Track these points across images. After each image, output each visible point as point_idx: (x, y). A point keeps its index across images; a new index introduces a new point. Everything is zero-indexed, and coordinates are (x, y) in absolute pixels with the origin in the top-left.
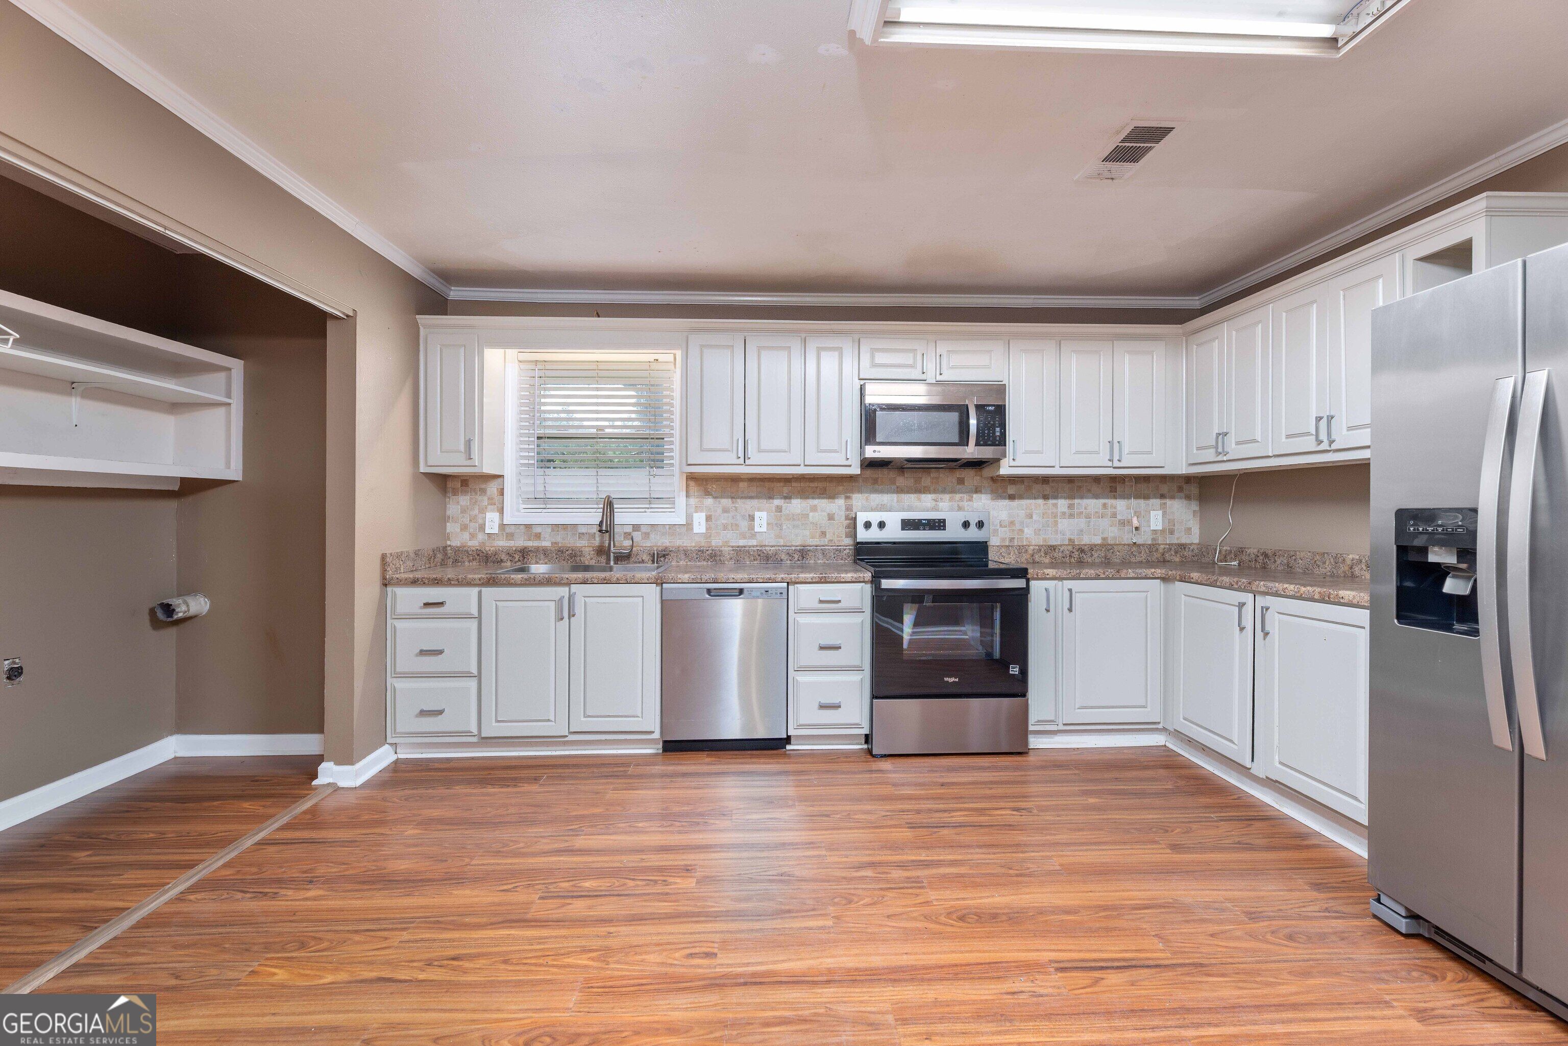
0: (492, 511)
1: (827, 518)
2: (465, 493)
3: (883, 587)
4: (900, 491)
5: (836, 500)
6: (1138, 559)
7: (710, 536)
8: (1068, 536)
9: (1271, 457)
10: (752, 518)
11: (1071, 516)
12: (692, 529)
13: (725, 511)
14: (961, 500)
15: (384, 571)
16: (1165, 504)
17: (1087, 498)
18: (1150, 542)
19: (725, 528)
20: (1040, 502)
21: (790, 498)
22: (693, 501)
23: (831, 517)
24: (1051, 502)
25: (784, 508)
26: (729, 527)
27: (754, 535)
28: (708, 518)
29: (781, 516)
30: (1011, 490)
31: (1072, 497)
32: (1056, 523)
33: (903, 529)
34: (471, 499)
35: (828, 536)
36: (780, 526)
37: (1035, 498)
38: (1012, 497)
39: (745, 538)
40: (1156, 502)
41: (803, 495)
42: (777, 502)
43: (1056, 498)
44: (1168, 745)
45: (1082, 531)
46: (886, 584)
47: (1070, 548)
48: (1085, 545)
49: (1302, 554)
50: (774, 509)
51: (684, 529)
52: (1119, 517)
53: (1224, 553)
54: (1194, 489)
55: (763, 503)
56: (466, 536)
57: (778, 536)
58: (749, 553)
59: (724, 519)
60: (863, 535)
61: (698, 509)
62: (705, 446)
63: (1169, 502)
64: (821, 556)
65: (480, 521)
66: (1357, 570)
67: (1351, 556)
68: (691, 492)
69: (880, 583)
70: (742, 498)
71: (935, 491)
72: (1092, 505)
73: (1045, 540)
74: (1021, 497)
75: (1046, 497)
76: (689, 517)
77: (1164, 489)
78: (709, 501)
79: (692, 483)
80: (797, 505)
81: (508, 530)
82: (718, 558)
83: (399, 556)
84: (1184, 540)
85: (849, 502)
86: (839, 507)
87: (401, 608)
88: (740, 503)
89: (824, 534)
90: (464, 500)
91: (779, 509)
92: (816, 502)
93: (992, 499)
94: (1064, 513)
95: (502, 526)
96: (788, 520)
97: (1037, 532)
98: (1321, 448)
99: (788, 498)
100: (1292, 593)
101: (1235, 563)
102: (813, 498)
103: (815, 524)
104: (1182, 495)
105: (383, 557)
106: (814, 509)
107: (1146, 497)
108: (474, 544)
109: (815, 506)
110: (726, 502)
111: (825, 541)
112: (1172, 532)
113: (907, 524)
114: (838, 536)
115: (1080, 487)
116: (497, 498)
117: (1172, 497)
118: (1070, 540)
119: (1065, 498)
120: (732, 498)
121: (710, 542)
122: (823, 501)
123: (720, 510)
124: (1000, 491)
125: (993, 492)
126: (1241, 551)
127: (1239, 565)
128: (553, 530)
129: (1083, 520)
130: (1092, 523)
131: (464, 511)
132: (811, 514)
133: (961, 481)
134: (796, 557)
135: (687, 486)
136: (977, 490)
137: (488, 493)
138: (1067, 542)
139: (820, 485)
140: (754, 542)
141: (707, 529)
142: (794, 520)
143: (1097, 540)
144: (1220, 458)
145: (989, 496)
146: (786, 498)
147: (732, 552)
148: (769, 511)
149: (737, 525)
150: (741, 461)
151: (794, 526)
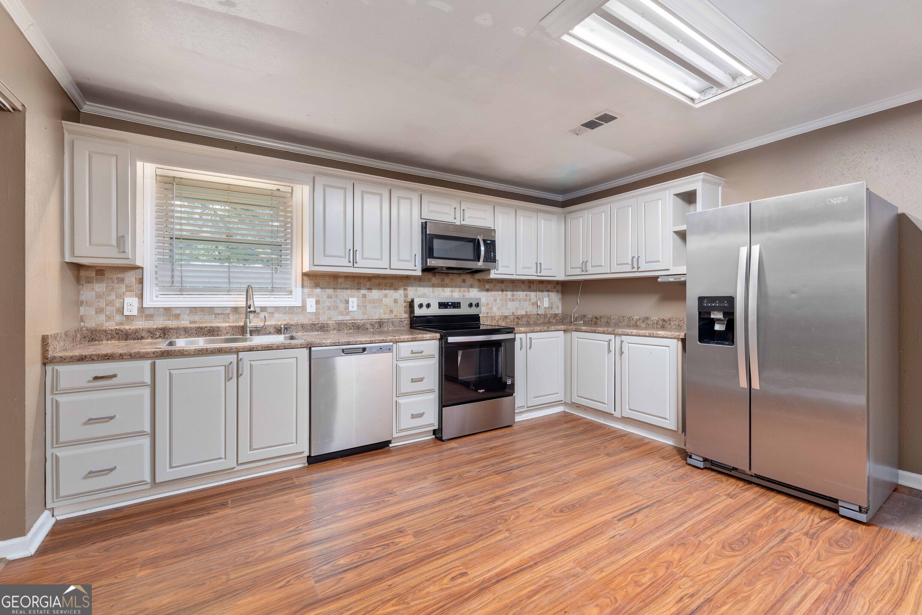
0: (131, 296)
1: (393, 302)
2: (102, 281)
3: (449, 341)
4: (434, 286)
5: (399, 291)
6: (540, 322)
7: (319, 314)
8: (512, 311)
9: (609, 273)
10: (347, 302)
11: (513, 300)
12: (306, 310)
13: (329, 297)
14: (464, 291)
15: (45, 351)
16: (549, 294)
17: (519, 291)
18: (544, 313)
19: (329, 308)
20: (500, 293)
21: (373, 289)
22: (306, 290)
23: (396, 301)
24: (505, 293)
25: (367, 296)
26: (332, 308)
27: (348, 313)
28: (317, 302)
29: (366, 301)
30: (487, 286)
31: (513, 291)
32: (507, 303)
33: (439, 308)
34: (107, 287)
35: (394, 313)
36: (365, 307)
37: (498, 291)
38: (487, 290)
39: (343, 315)
40: (546, 293)
41: (379, 287)
42: (363, 292)
43: (507, 291)
44: (566, 410)
45: (517, 308)
46: (451, 339)
47: (513, 317)
48: (519, 315)
49: (614, 317)
50: (361, 296)
51: (300, 310)
52: (532, 301)
53: (575, 317)
54: (559, 287)
55: (355, 292)
56: (102, 318)
57: (364, 314)
58: (346, 325)
59: (328, 303)
60: (418, 312)
61: (310, 296)
62: (327, 253)
63: (551, 293)
64: (391, 325)
65: (118, 305)
66: (638, 323)
67: (636, 317)
68: (305, 284)
69: (447, 339)
70: (340, 288)
71: (452, 287)
72: (521, 294)
73: (502, 313)
74: (492, 290)
75: (502, 291)
76: (304, 301)
77: (549, 287)
78: (318, 291)
79: (305, 278)
80: (375, 294)
81: (147, 312)
82: (326, 329)
84: (556, 312)
86: (401, 295)
87: (63, 384)
88: (339, 292)
89: (391, 311)
90: (99, 287)
91: (364, 296)
92: (387, 292)
93: (479, 291)
94: (510, 299)
95: (142, 309)
96: (370, 303)
97: (499, 309)
98: (634, 270)
99: (370, 289)
100: (635, 334)
101: (582, 322)
102: (385, 289)
103: (386, 306)
104: (555, 290)
105: (44, 338)
106: (386, 296)
107: (542, 291)
108: (111, 325)
109: (386, 294)
110: (330, 291)
111: (392, 316)
112: (552, 308)
113: (443, 305)
114: (400, 313)
115: (516, 285)
116: (137, 286)
117: (552, 291)
118: (513, 313)
119: (510, 291)
120: (334, 289)
121: (319, 318)
122: (391, 291)
123: (325, 297)
124: (482, 287)
125: (479, 287)
126: (584, 316)
127: (584, 322)
129: (518, 302)
130: (521, 304)
131: (99, 297)
132: (384, 299)
133: (464, 281)
134: (376, 326)
135: (303, 280)
136: (472, 286)
137: (127, 281)
138: (511, 314)
139: (389, 281)
140: (348, 318)
141: (316, 309)
142: (374, 303)
143: (523, 313)
144: (583, 273)
145: (477, 290)
146: (368, 289)
147: (335, 325)
148: (358, 297)
149: (337, 307)
150: (351, 264)
151: (374, 307)
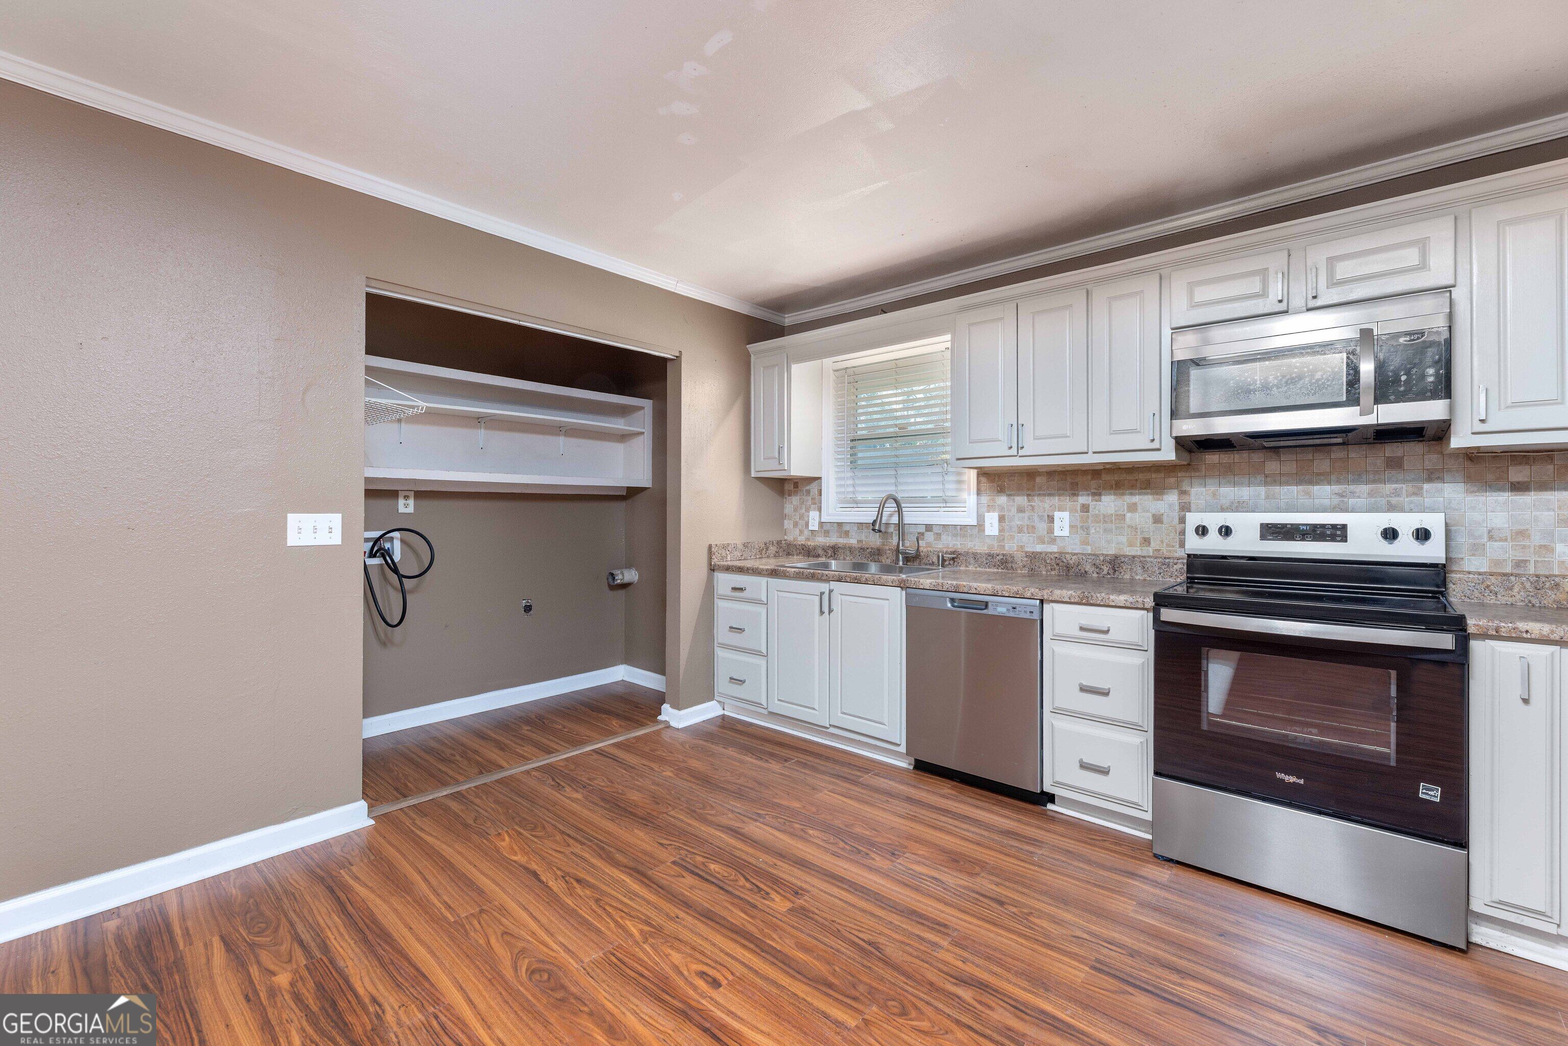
0: (814, 509)
1: (1151, 520)
2: (796, 494)
7: (1004, 539)
10: (1051, 519)
12: (984, 531)
13: (1021, 510)
15: (710, 558)
19: (1020, 530)
21: (1100, 495)
22: (985, 499)
23: (1157, 519)
25: (1092, 507)
26: (1025, 530)
27: (1053, 540)
28: (1002, 519)
29: (1088, 517)
33: (1263, 537)
34: (800, 500)
35: (1152, 544)
36: (1086, 529)
38: (1519, 487)
39: (1043, 543)
42: (1083, 499)
50: (1079, 508)
51: (975, 531)
55: (1067, 501)
56: (796, 532)
57: (1085, 542)
58: (1045, 561)
59: (1019, 520)
60: (1196, 545)
61: (990, 508)
62: (974, 437)
64: (1140, 570)
65: (807, 519)
68: (983, 489)
70: (1039, 494)
76: (980, 517)
78: (1002, 500)
79: (983, 479)
80: (1109, 503)
81: (826, 527)
82: (1010, 565)
83: (725, 547)
85: (1186, 499)
86: (1171, 506)
87: (720, 590)
88: (1037, 501)
89: (1146, 541)
90: (795, 500)
91: (1085, 508)
92: (1136, 499)
95: (820, 524)
96: (1098, 522)
99: (1097, 494)
102: (1131, 494)
103: (1134, 528)
105: (710, 547)
106: (1133, 508)
108: (801, 540)
109: (1135, 504)
110: (1021, 500)
111: (1149, 551)
113: (1270, 531)
114: (1168, 545)
116: (817, 499)
120: (1028, 495)
121: (1004, 546)
122: (1145, 497)
123: (1014, 510)
124: (1490, 477)
125: (1470, 479)
128: (858, 528)
131: (795, 510)
132: (1129, 515)
135: (979, 482)
136: (1433, 477)
137: (811, 495)
139: (1144, 477)
140: (1054, 548)
141: (1000, 531)
142: (1105, 522)
146: (1094, 494)
147: (1025, 559)
148: (1072, 511)
149: (1034, 527)
150: (1014, 451)
151: (1105, 530)
